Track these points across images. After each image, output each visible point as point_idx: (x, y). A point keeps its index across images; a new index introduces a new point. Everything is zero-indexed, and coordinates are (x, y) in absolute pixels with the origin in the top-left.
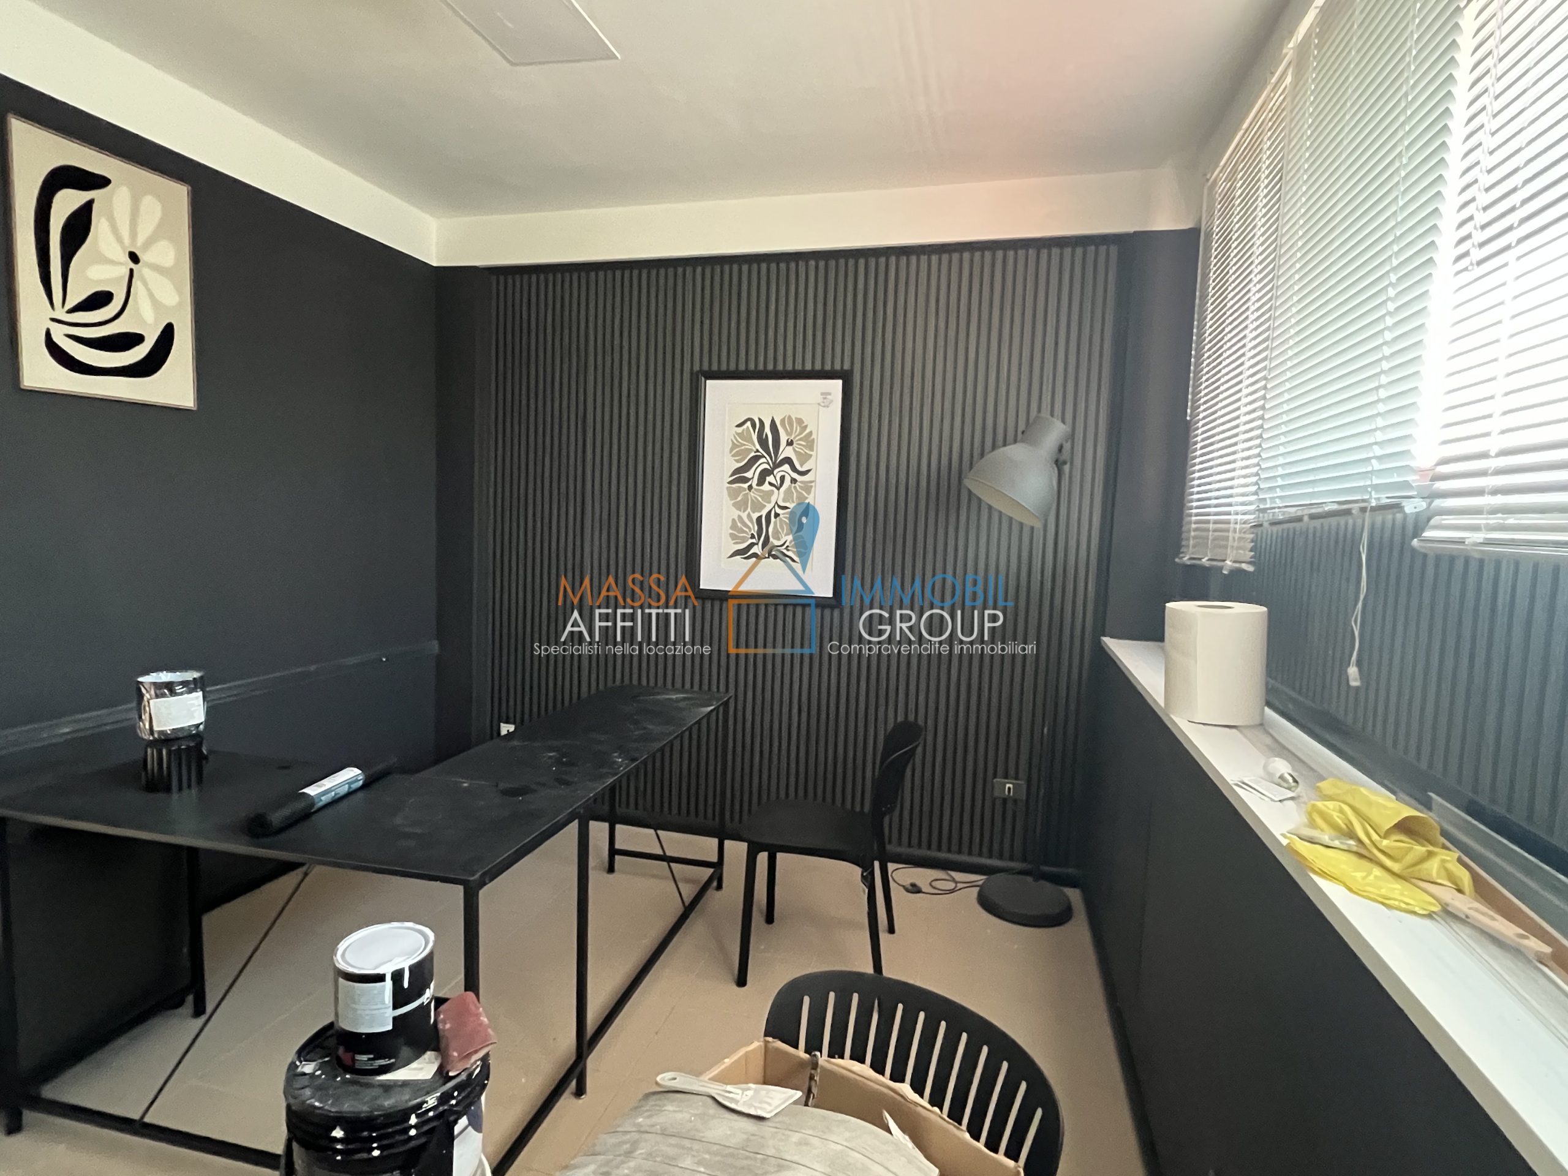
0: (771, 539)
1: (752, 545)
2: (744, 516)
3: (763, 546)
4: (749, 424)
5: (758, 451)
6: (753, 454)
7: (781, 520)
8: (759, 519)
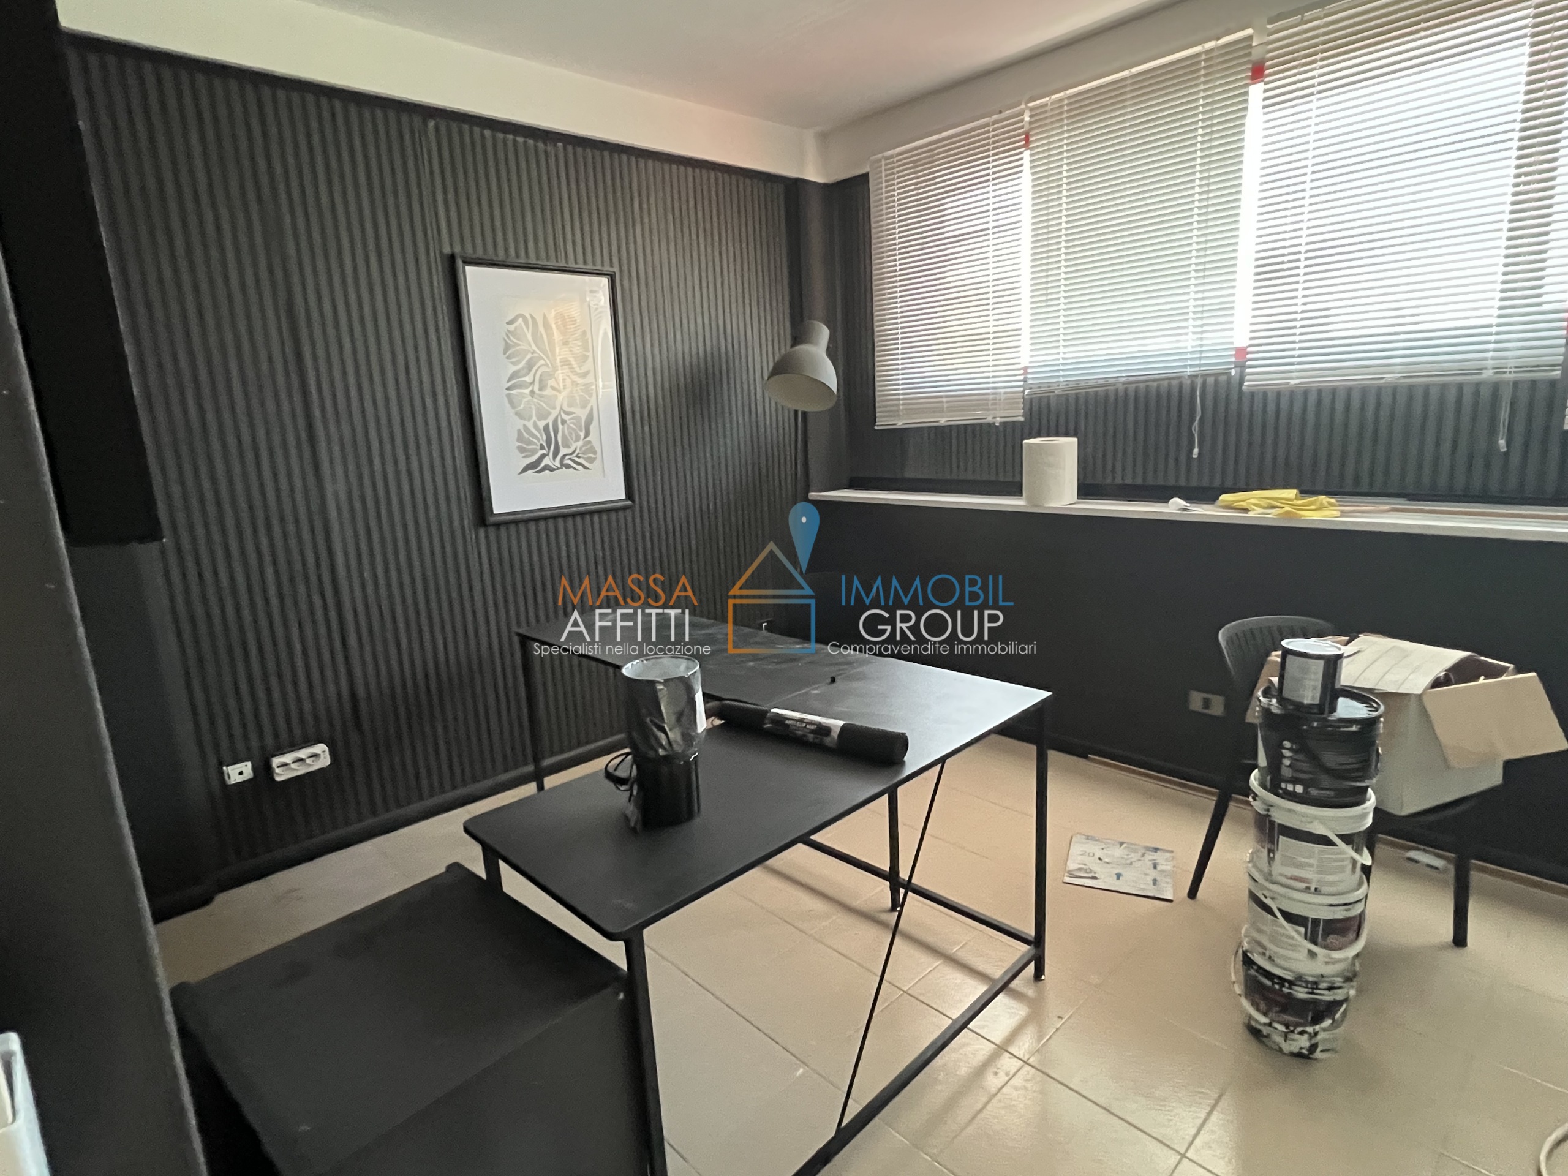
0: (561, 448)
1: (543, 456)
2: (530, 425)
3: (555, 456)
4: (520, 320)
5: (534, 352)
6: (529, 356)
7: (569, 427)
8: (546, 428)
